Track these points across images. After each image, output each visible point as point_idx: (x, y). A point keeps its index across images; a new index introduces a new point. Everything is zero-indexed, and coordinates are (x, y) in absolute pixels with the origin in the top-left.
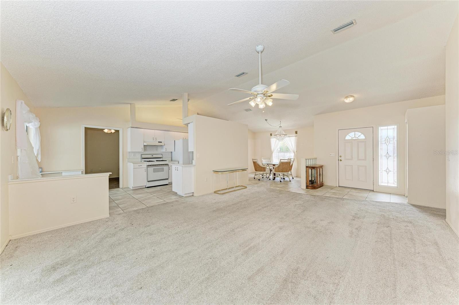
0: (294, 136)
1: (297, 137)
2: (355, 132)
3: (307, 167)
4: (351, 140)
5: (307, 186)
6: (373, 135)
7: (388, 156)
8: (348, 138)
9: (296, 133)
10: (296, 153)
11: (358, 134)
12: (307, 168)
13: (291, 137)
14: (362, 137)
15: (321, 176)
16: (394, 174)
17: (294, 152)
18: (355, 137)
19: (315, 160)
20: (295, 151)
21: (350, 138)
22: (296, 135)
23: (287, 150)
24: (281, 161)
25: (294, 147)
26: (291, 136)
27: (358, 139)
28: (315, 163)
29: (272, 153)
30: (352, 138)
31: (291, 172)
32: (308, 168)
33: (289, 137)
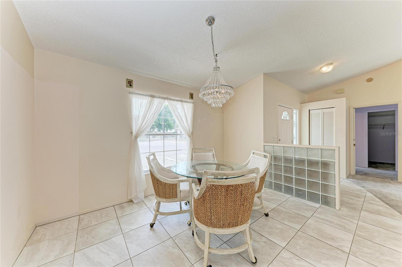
17: (190, 136)
33: (181, 103)
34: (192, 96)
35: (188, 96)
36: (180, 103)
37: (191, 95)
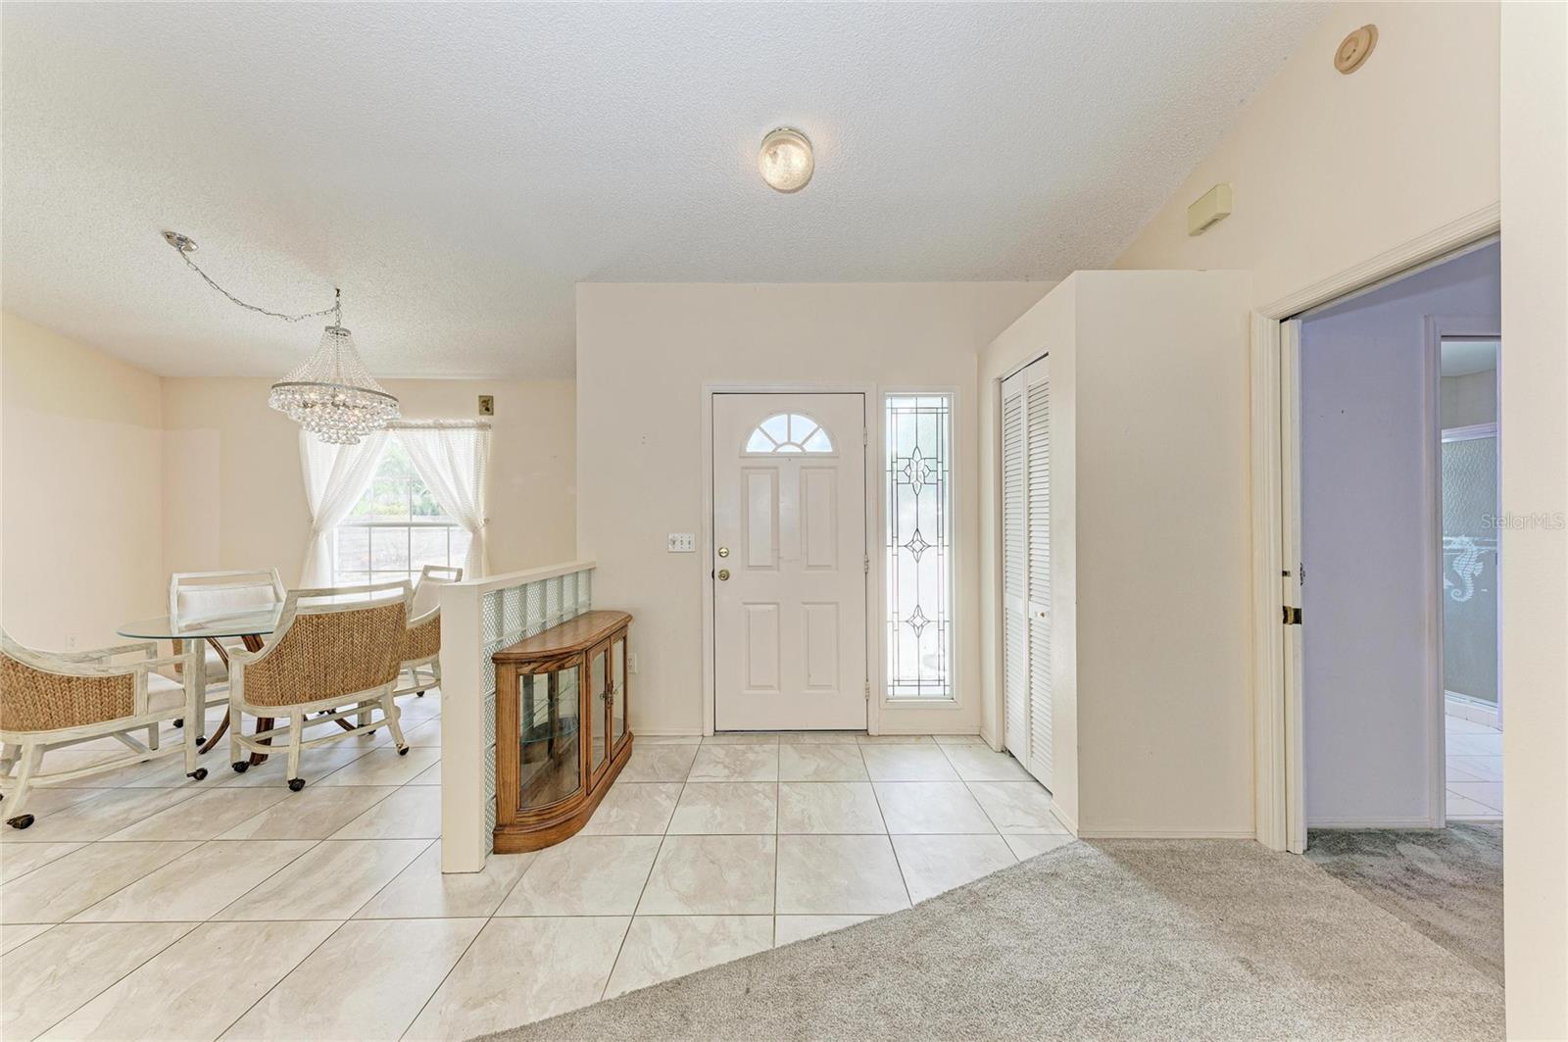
0: (469, 427)
1: (489, 433)
2: (789, 412)
3: (499, 660)
4: (774, 455)
5: (499, 830)
6: (865, 435)
7: (918, 547)
8: (756, 444)
9: (487, 405)
10: (483, 531)
11: (803, 425)
12: (503, 669)
13: (449, 432)
14: (820, 443)
15: (618, 699)
16: (941, 632)
17: (474, 530)
18: (789, 442)
19: (582, 578)
20: (481, 521)
21: (769, 448)
22: (485, 419)
23: (427, 517)
24: (305, 602)
25: (470, 496)
26: (452, 422)
27: (805, 455)
28: (582, 598)
29: (316, 532)
30: (779, 446)
31: (436, 665)
32: (509, 672)
33: (437, 431)
34: (489, 406)
35: (476, 405)
36: (434, 433)
37: (484, 401)
